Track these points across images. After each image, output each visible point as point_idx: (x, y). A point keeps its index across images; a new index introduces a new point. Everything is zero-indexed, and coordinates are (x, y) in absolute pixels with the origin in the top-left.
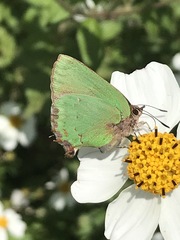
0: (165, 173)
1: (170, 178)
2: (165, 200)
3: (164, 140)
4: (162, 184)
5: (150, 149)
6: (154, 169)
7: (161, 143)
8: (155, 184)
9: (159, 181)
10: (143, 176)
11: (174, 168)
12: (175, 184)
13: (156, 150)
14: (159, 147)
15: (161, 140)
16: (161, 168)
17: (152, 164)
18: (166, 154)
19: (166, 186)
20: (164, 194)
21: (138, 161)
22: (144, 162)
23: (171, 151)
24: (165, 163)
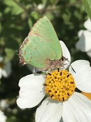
0: (64, 90)
1: (66, 92)
2: (65, 103)
3: (63, 73)
4: (63, 95)
5: (56, 78)
6: (59, 88)
7: (61, 75)
8: (59, 95)
9: (61, 94)
10: (53, 92)
11: (68, 87)
12: (69, 95)
13: (59, 79)
14: (60, 77)
15: (61, 73)
16: (62, 87)
17: (57, 86)
18: (64, 80)
19: (64, 96)
20: (64, 100)
21: (50, 84)
22: (53, 85)
23: (66, 78)
24: (63, 84)
